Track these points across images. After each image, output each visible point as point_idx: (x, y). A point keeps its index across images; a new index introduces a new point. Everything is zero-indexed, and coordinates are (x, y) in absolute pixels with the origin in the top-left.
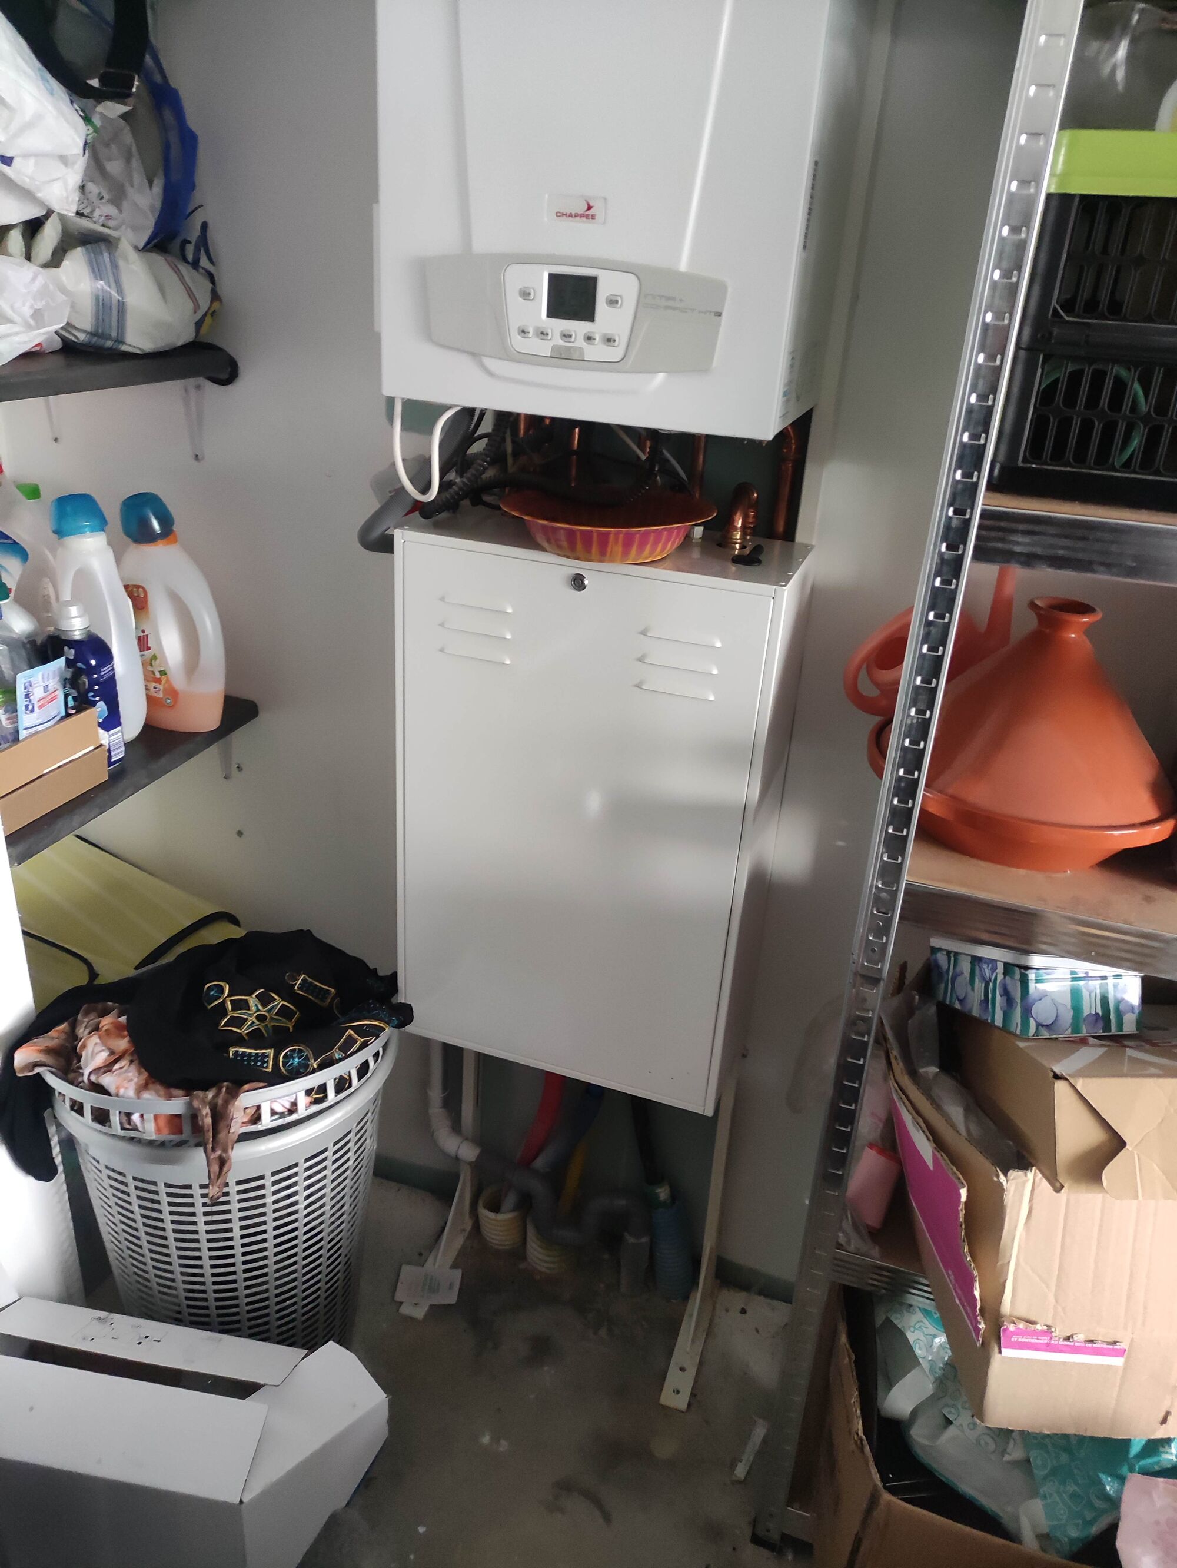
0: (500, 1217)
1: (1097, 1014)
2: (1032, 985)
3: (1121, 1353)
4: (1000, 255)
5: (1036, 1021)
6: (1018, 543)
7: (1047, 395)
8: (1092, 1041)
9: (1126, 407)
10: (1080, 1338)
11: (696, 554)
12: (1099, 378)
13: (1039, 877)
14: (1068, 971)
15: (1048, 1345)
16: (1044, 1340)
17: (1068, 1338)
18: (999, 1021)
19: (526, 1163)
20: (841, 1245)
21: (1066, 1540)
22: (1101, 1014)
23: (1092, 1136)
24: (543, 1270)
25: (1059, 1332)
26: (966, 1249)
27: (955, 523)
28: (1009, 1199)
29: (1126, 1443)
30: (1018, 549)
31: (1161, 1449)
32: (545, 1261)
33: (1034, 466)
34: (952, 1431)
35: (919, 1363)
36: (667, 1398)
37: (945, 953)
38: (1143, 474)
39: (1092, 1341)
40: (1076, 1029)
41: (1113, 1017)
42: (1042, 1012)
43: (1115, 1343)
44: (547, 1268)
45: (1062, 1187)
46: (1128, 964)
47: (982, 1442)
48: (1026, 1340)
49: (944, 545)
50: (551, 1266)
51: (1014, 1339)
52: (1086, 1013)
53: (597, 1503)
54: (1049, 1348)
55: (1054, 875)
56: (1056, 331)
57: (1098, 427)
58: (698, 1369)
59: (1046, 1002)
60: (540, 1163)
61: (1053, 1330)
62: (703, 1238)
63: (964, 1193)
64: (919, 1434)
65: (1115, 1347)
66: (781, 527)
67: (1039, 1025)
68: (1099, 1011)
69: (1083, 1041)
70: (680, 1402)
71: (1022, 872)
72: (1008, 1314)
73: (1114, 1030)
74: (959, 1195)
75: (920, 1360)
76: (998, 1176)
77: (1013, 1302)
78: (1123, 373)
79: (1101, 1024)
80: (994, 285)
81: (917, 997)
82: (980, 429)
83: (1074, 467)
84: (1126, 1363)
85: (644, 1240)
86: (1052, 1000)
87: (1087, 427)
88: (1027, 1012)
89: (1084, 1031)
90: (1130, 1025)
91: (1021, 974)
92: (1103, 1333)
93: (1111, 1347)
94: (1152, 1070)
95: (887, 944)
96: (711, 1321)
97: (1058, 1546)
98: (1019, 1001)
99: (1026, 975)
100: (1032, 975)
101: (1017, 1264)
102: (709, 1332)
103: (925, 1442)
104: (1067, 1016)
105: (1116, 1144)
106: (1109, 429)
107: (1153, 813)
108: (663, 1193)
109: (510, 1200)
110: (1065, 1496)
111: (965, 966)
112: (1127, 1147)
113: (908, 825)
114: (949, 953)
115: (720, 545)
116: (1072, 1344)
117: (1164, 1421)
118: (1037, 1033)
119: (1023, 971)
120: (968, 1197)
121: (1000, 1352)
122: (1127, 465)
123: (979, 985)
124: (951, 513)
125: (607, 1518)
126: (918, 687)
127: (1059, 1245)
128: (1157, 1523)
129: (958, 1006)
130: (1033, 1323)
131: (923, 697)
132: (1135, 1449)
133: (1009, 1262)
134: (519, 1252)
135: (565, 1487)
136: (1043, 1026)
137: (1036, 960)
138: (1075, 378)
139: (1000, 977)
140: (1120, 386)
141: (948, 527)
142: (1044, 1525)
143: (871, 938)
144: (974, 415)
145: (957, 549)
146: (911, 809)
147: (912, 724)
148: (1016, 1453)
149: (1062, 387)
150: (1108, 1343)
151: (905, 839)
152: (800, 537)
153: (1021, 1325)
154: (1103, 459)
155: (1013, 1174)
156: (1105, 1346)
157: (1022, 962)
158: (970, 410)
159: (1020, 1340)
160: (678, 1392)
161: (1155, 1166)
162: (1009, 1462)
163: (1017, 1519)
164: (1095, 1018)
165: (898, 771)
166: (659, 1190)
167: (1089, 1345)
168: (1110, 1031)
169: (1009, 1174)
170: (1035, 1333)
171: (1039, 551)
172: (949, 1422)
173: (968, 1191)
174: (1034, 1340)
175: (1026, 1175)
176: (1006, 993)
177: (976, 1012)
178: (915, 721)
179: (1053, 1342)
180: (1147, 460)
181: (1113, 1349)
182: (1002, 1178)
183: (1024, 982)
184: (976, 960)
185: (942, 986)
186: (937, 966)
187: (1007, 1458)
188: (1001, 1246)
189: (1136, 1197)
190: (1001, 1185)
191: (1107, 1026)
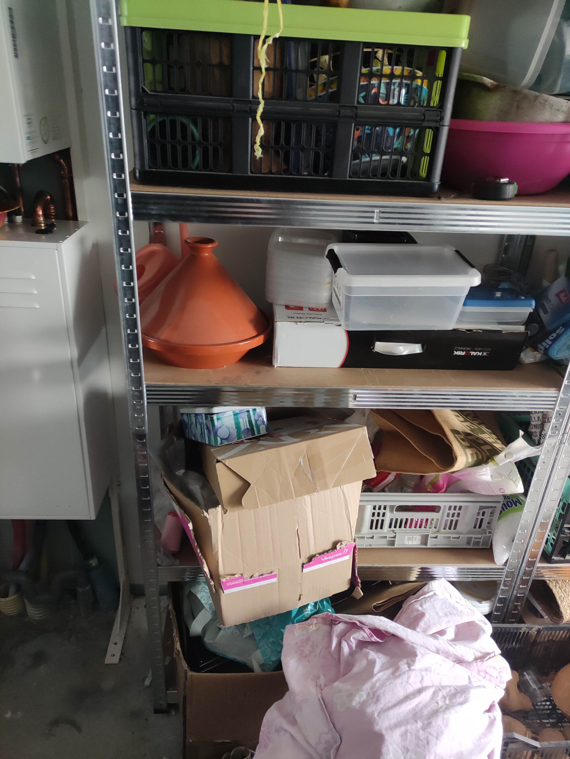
0: (8, 599)
1: (248, 429)
2: (216, 421)
3: (275, 576)
4: (104, 58)
5: (220, 438)
6: (152, 209)
7: (152, 134)
8: (246, 441)
9: (189, 139)
10: (256, 575)
11: (21, 231)
12: (173, 123)
13: (211, 371)
14: (232, 412)
15: (243, 582)
16: (241, 581)
17: (251, 577)
18: (207, 442)
19: (16, 568)
20: (159, 564)
21: (271, 663)
22: (249, 428)
23: (236, 484)
24: (37, 618)
25: (246, 576)
26: (199, 551)
27: (120, 201)
28: (211, 522)
29: (290, 612)
30: (153, 212)
31: (304, 610)
32: (37, 614)
33: (154, 170)
34: (222, 632)
35: (204, 607)
36: (109, 660)
37: (186, 415)
38: (204, 171)
39: (262, 575)
40: (239, 437)
41: (255, 428)
42: (222, 433)
43: (272, 572)
44: (39, 617)
45: (227, 511)
46: (260, 404)
47: (234, 633)
48: (234, 584)
49: (118, 213)
50: (41, 615)
51: (228, 584)
52: (243, 429)
53: (73, 724)
54: (244, 583)
55: (218, 369)
56: (145, 100)
57: (179, 149)
58: (124, 641)
59: (224, 428)
60: (23, 566)
61: (244, 575)
62: (119, 578)
63: (190, 526)
64: (207, 640)
65: (272, 574)
66: (71, 214)
67: (222, 439)
68: (248, 427)
69: (242, 442)
70: (116, 660)
71: (203, 370)
72: (223, 574)
73: (256, 434)
74: (189, 527)
75: (204, 605)
76: (203, 513)
77: (224, 568)
78: (185, 121)
79: (250, 433)
80: (105, 74)
81: (175, 439)
82: (119, 151)
83: (173, 170)
84: (278, 580)
85: (87, 588)
86: (226, 427)
87: (174, 149)
88: (216, 435)
89: (243, 437)
90: (263, 431)
91: (210, 417)
92: (265, 570)
93: (270, 575)
94: (262, 448)
95: (144, 417)
96: (130, 617)
97: (268, 666)
98: (211, 430)
99: (212, 418)
100: (215, 417)
101: (222, 551)
102: (129, 622)
103: (211, 642)
104: (234, 432)
105: (246, 485)
106: (185, 149)
107: (254, 333)
108: (93, 562)
109: (12, 589)
110: (269, 645)
111: (193, 419)
112: (251, 485)
113: (139, 357)
114: (187, 414)
115: (33, 225)
116: (253, 579)
117: (300, 599)
118: (221, 443)
119: (211, 416)
120: (193, 526)
121: (223, 592)
122: (197, 168)
123: (199, 426)
124: (116, 196)
125: (79, 729)
126: (125, 287)
127: (239, 536)
128: (297, 643)
129: (193, 439)
130: (234, 575)
131: (129, 292)
132: (294, 614)
133: (218, 551)
134: (23, 614)
135: (56, 723)
136: (224, 439)
137: (216, 410)
138: (162, 124)
139: (205, 421)
140: (184, 127)
141: (117, 203)
142: (262, 660)
143: (136, 416)
144: (114, 144)
145: (124, 215)
146: (138, 349)
147: (127, 307)
148: (248, 632)
149: (157, 129)
150: (269, 573)
151: (139, 364)
152: (80, 218)
153: (228, 578)
154: (185, 165)
155: (210, 511)
156: (268, 575)
157: (210, 412)
158: (111, 141)
159: (231, 584)
160: (114, 655)
161: (264, 491)
162: (246, 638)
163: (251, 662)
164: (246, 431)
165: (127, 331)
166: (91, 562)
167: (261, 577)
168: (255, 435)
169: (209, 510)
170: (236, 579)
171: (163, 213)
172: (220, 629)
173: (193, 524)
174: (237, 582)
175: (216, 510)
176: (208, 428)
177: (199, 440)
178: (128, 305)
179: (245, 581)
180: (205, 165)
181: (272, 576)
182: (206, 514)
183: (212, 420)
184: (196, 415)
185: (187, 430)
186: (184, 422)
187: (245, 636)
188: (213, 543)
189: (258, 507)
190: (206, 517)
191: (253, 434)
